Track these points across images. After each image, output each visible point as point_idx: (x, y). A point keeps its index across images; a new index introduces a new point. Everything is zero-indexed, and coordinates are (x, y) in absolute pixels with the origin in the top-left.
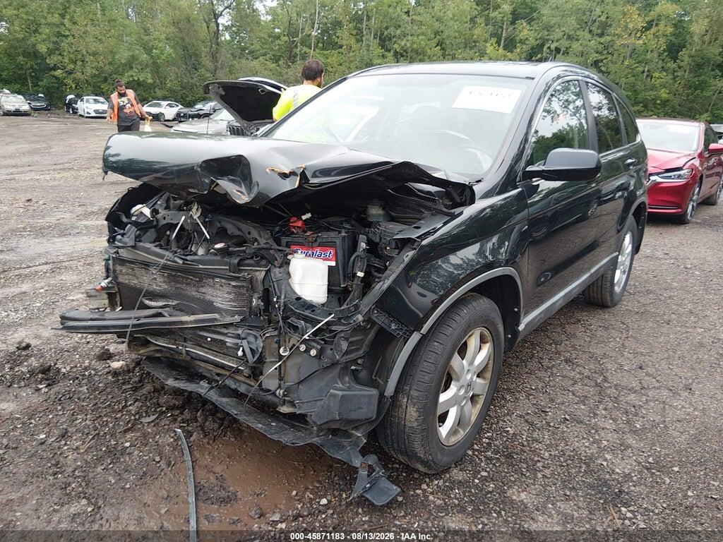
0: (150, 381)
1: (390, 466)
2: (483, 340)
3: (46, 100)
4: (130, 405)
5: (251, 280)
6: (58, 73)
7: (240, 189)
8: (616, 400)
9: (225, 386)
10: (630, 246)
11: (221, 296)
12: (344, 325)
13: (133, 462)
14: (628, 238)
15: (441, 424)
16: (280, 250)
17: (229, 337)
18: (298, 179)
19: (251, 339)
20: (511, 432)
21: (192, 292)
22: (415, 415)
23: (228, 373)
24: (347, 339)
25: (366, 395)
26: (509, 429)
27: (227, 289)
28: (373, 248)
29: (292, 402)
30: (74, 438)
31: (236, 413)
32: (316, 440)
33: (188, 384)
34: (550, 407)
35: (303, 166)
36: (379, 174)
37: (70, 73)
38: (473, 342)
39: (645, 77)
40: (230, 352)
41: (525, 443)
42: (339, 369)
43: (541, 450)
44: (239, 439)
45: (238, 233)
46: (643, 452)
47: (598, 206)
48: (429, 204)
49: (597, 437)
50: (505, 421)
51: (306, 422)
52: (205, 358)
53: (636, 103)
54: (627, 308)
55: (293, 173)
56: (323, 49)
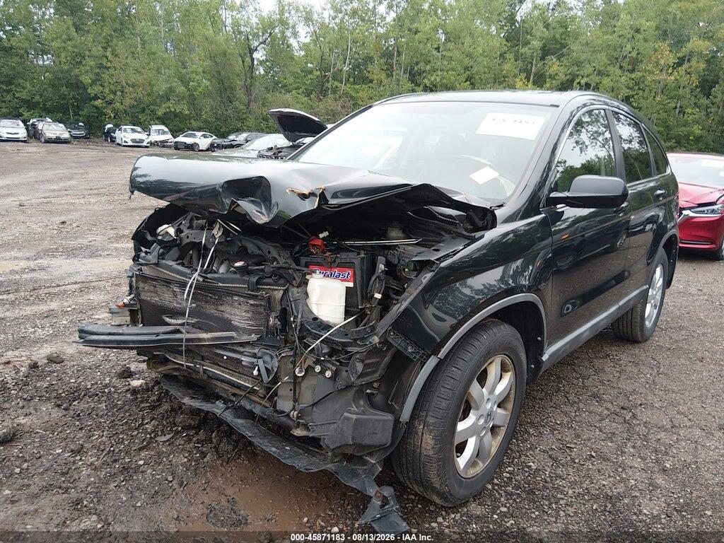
0: (168, 400)
1: (405, 497)
2: (504, 369)
3: (86, 129)
4: (147, 424)
5: (269, 298)
6: (98, 102)
7: (259, 210)
8: (646, 438)
9: (241, 408)
10: (661, 279)
11: (239, 315)
12: (360, 346)
13: (145, 480)
14: (658, 271)
15: (459, 454)
16: (298, 270)
17: (245, 355)
18: (318, 199)
19: (267, 358)
20: (534, 467)
21: (211, 310)
22: (431, 442)
23: (243, 393)
24: (362, 361)
25: (380, 420)
26: (531, 464)
27: (245, 308)
28: (392, 270)
29: (306, 425)
30: (90, 454)
31: (250, 435)
32: (330, 467)
33: (204, 404)
34: (575, 443)
35: (323, 187)
36: (398, 196)
37: (110, 103)
38: (494, 370)
39: (677, 113)
40: (246, 371)
41: (548, 479)
42: (353, 392)
43: (565, 487)
44: (252, 462)
45: (259, 252)
46: (673, 493)
47: (627, 237)
48: (448, 227)
49: (624, 476)
50: (527, 456)
51: (320, 447)
52: (221, 378)
53: (668, 139)
54: (658, 343)
55: (312, 194)
56: (354, 83)
